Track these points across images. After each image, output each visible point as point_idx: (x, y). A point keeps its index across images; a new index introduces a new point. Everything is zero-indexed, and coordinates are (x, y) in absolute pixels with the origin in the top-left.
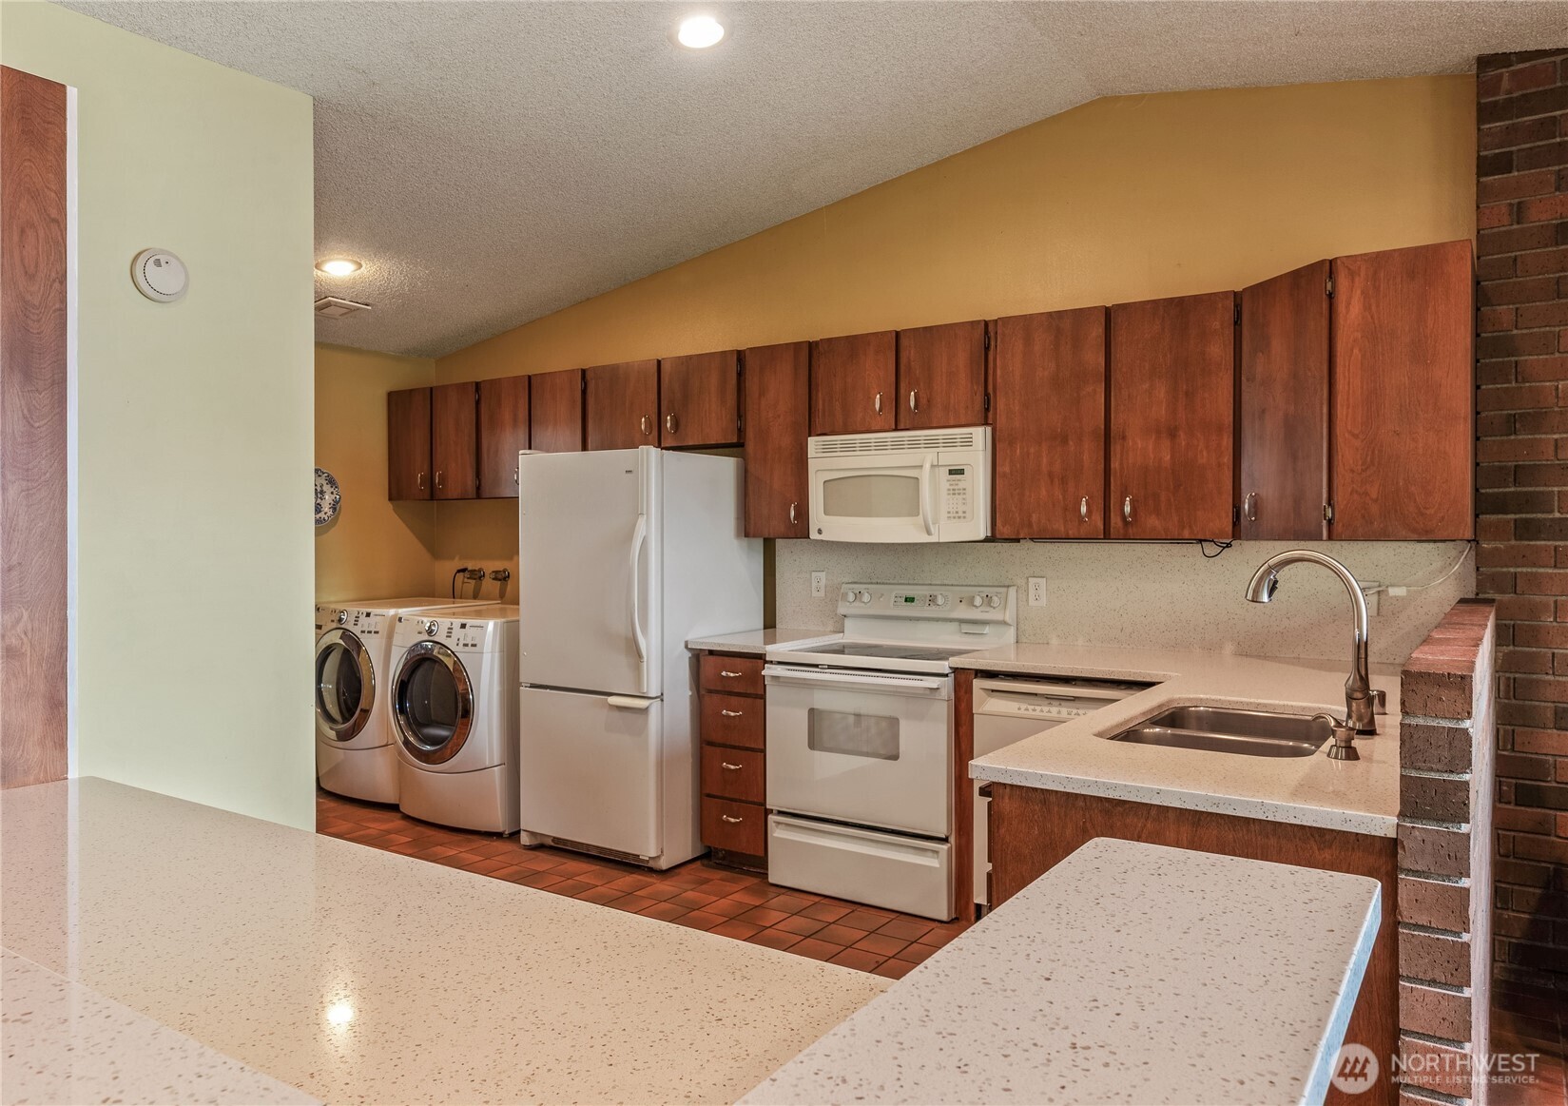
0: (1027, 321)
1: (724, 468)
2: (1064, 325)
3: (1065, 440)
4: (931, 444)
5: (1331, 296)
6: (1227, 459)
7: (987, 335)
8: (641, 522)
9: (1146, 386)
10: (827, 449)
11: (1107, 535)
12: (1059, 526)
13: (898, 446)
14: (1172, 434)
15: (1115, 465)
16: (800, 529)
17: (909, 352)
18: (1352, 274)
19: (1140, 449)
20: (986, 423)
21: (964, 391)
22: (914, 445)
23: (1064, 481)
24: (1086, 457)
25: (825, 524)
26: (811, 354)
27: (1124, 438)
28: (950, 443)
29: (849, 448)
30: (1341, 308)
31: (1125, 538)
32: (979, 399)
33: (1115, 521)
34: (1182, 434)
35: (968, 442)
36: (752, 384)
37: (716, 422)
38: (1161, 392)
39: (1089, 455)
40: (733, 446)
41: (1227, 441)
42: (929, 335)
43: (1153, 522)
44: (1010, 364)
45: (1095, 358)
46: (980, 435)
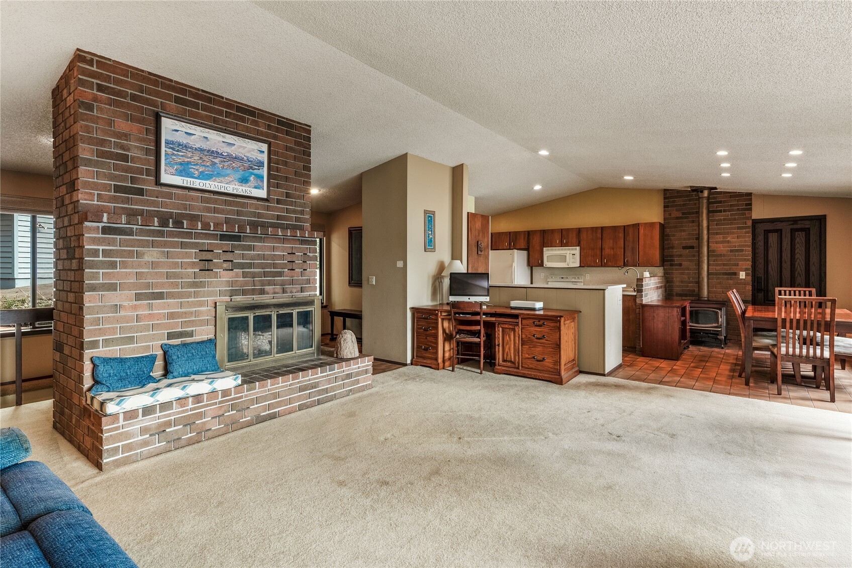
0: (587, 228)
1: (525, 253)
2: (594, 229)
3: (594, 249)
4: (569, 250)
5: (639, 229)
6: (623, 253)
7: (579, 231)
8: (514, 263)
9: (609, 240)
10: (548, 250)
11: (602, 266)
12: (593, 264)
13: (562, 250)
14: (613, 249)
15: (603, 254)
16: (541, 265)
17: (564, 233)
18: (642, 226)
19: (607, 251)
20: (579, 246)
21: (575, 240)
22: (565, 250)
23: (594, 257)
25: (547, 263)
26: (544, 232)
27: (605, 249)
28: (572, 249)
29: (552, 250)
30: (640, 231)
31: (605, 266)
32: (578, 241)
33: (603, 263)
34: (615, 249)
35: (576, 249)
36: (531, 237)
37: (523, 245)
38: (611, 241)
39: (599, 252)
40: (527, 249)
41: (623, 250)
42: (568, 230)
43: (610, 263)
44: (584, 236)
45: (599, 235)
46: (578, 248)
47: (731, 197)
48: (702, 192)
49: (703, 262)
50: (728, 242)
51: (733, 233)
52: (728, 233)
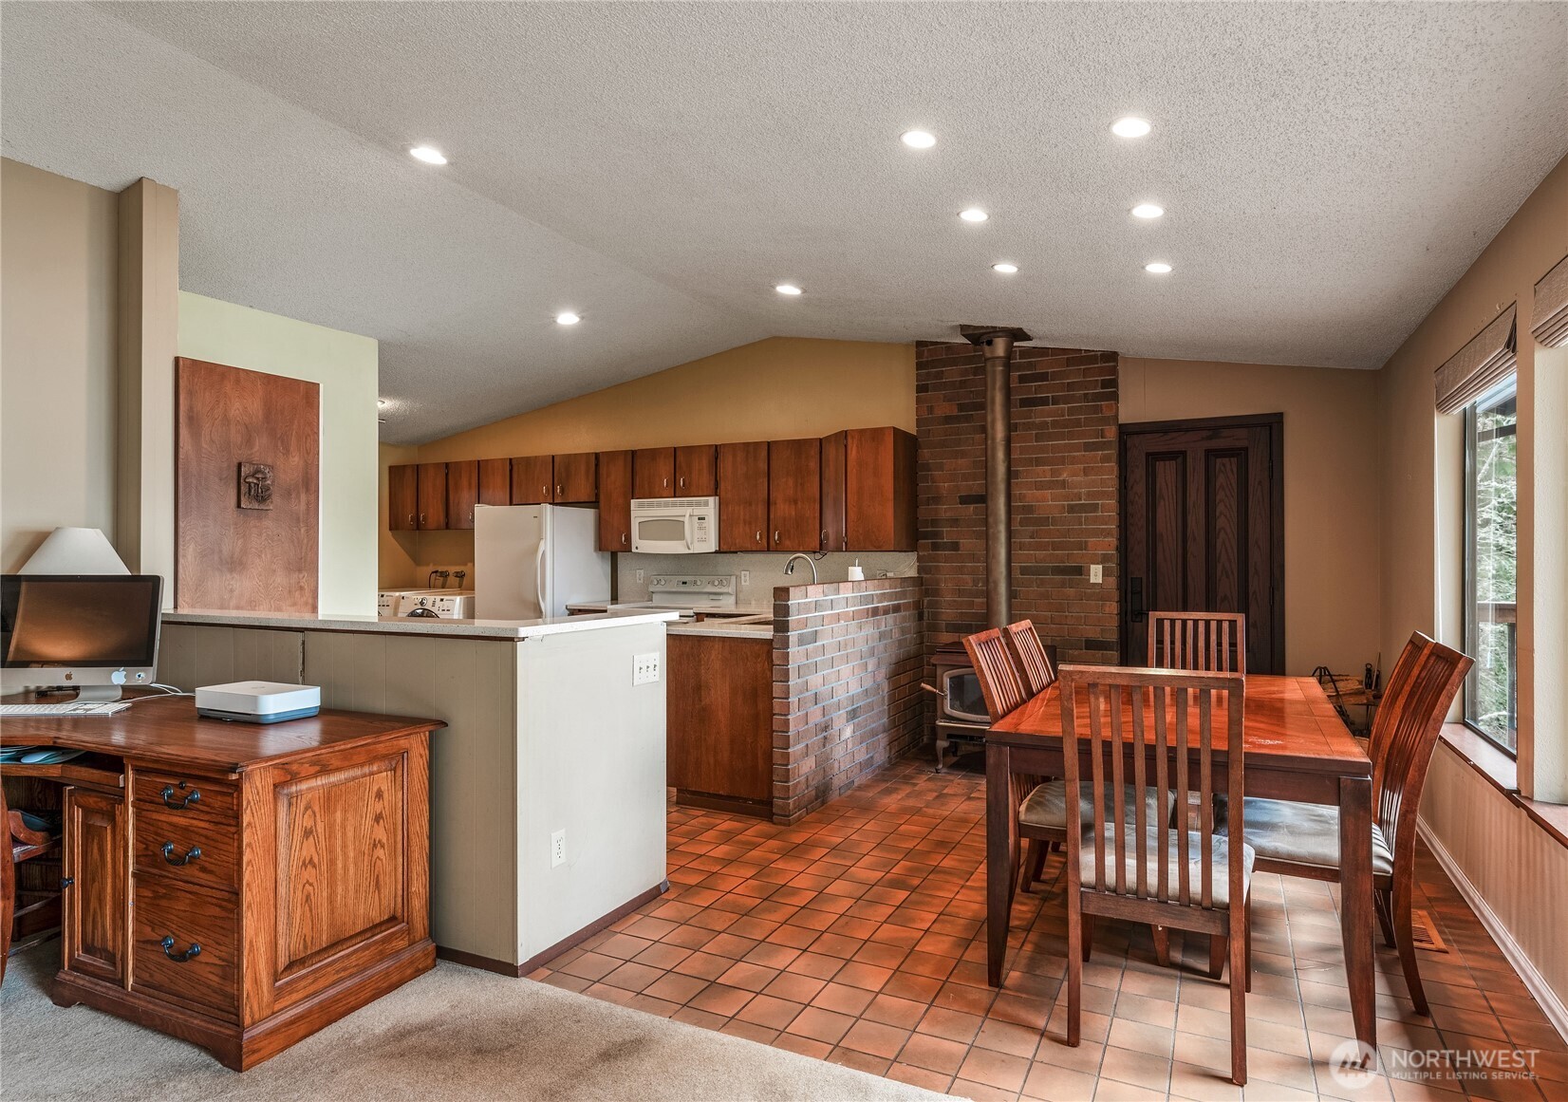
0: (733, 446)
1: (588, 515)
2: (749, 448)
3: (750, 505)
4: (690, 504)
5: (846, 446)
6: (817, 515)
7: (716, 452)
8: (542, 543)
9: (784, 480)
10: (641, 506)
11: (769, 550)
12: (748, 546)
13: (674, 505)
14: (796, 503)
15: (772, 516)
16: (627, 547)
17: (681, 458)
18: (853, 437)
19: (782, 509)
20: (716, 495)
21: (705, 479)
22: (682, 505)
23: (750, 523)
24: (760, 512)
25: (641, 545)
26: (633, 456)
27: (775, 504)
28: (698, 504)
29: (650, 505)
30: (849, 452)
31: (776, 551)
32: (713, 482)
33: (772, 543)
34: (799, 503)
35: (706, 504)
36: (603, 470)
37: (584, 491)
38: (791, 482)
39: (761, 511)
40: (593, 503)
41: (817, 506)
42: (690, 450)
43: (787, 543)
44: (726, 466)
45: (763, 466)
46: (712, 501)
47: (1069, 362)
48: (990, 343)
49: (996, 539)
50: (1063, 484)
51: (1074, 461)
52: (1062, 461)
